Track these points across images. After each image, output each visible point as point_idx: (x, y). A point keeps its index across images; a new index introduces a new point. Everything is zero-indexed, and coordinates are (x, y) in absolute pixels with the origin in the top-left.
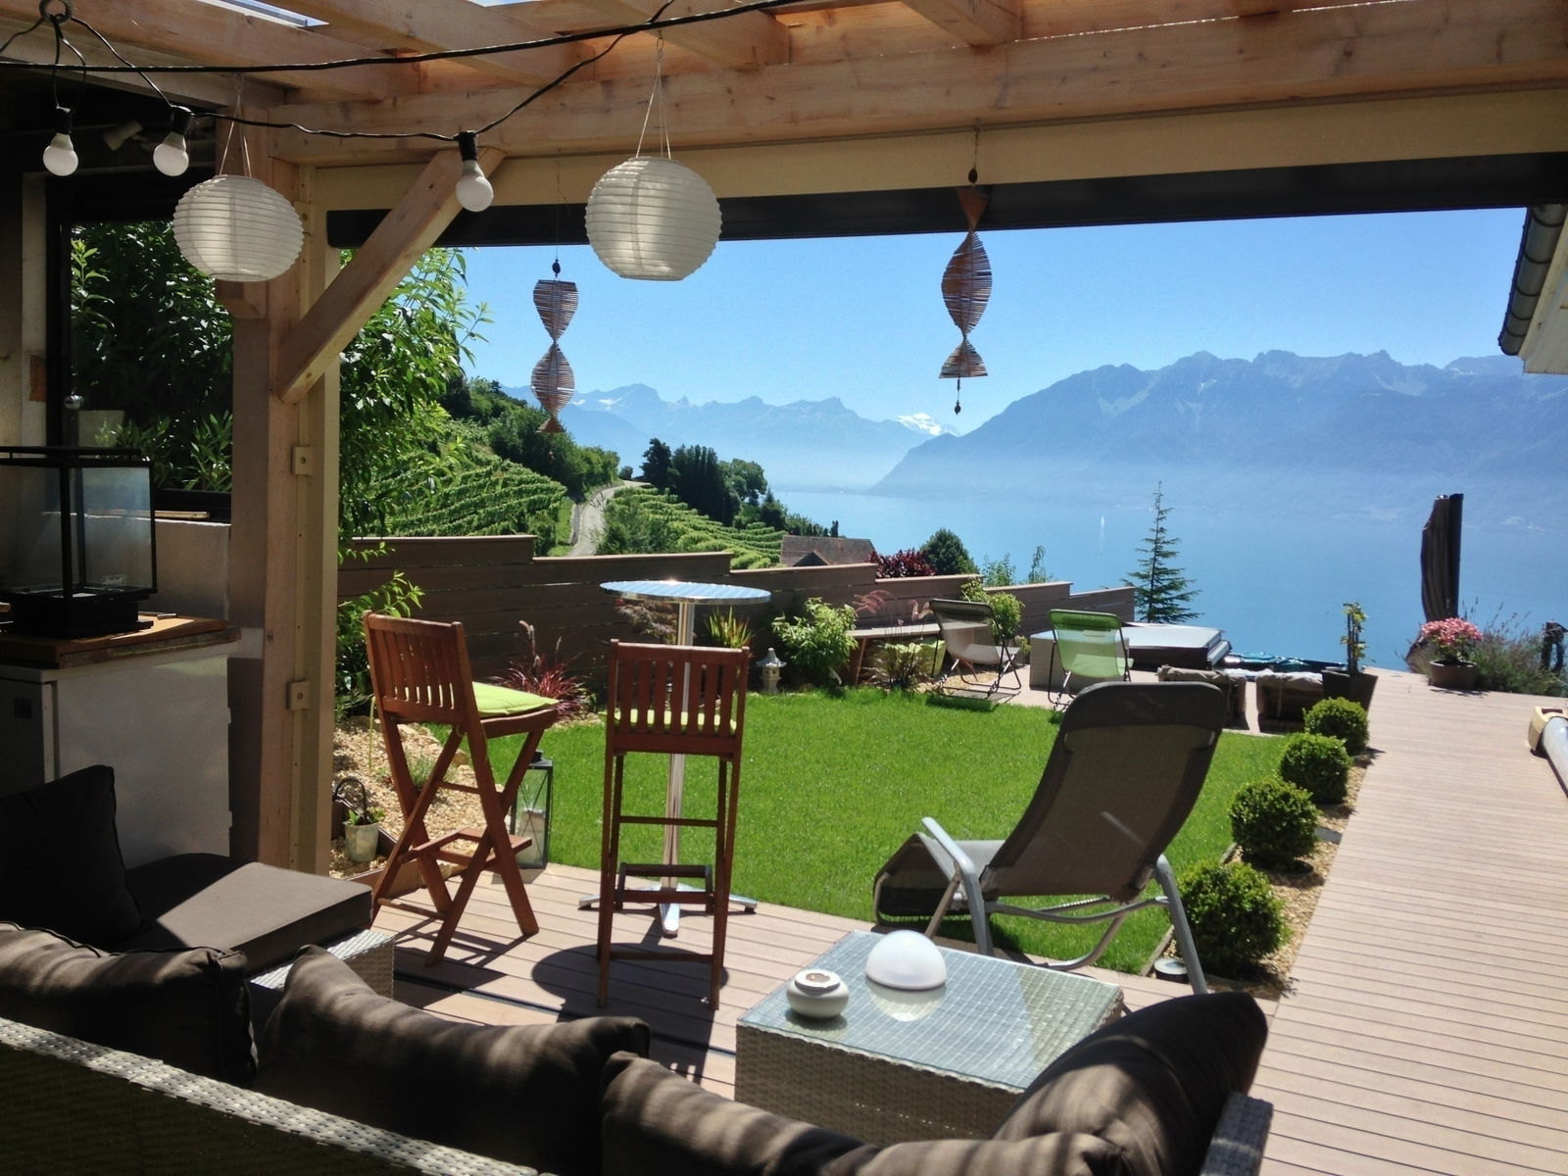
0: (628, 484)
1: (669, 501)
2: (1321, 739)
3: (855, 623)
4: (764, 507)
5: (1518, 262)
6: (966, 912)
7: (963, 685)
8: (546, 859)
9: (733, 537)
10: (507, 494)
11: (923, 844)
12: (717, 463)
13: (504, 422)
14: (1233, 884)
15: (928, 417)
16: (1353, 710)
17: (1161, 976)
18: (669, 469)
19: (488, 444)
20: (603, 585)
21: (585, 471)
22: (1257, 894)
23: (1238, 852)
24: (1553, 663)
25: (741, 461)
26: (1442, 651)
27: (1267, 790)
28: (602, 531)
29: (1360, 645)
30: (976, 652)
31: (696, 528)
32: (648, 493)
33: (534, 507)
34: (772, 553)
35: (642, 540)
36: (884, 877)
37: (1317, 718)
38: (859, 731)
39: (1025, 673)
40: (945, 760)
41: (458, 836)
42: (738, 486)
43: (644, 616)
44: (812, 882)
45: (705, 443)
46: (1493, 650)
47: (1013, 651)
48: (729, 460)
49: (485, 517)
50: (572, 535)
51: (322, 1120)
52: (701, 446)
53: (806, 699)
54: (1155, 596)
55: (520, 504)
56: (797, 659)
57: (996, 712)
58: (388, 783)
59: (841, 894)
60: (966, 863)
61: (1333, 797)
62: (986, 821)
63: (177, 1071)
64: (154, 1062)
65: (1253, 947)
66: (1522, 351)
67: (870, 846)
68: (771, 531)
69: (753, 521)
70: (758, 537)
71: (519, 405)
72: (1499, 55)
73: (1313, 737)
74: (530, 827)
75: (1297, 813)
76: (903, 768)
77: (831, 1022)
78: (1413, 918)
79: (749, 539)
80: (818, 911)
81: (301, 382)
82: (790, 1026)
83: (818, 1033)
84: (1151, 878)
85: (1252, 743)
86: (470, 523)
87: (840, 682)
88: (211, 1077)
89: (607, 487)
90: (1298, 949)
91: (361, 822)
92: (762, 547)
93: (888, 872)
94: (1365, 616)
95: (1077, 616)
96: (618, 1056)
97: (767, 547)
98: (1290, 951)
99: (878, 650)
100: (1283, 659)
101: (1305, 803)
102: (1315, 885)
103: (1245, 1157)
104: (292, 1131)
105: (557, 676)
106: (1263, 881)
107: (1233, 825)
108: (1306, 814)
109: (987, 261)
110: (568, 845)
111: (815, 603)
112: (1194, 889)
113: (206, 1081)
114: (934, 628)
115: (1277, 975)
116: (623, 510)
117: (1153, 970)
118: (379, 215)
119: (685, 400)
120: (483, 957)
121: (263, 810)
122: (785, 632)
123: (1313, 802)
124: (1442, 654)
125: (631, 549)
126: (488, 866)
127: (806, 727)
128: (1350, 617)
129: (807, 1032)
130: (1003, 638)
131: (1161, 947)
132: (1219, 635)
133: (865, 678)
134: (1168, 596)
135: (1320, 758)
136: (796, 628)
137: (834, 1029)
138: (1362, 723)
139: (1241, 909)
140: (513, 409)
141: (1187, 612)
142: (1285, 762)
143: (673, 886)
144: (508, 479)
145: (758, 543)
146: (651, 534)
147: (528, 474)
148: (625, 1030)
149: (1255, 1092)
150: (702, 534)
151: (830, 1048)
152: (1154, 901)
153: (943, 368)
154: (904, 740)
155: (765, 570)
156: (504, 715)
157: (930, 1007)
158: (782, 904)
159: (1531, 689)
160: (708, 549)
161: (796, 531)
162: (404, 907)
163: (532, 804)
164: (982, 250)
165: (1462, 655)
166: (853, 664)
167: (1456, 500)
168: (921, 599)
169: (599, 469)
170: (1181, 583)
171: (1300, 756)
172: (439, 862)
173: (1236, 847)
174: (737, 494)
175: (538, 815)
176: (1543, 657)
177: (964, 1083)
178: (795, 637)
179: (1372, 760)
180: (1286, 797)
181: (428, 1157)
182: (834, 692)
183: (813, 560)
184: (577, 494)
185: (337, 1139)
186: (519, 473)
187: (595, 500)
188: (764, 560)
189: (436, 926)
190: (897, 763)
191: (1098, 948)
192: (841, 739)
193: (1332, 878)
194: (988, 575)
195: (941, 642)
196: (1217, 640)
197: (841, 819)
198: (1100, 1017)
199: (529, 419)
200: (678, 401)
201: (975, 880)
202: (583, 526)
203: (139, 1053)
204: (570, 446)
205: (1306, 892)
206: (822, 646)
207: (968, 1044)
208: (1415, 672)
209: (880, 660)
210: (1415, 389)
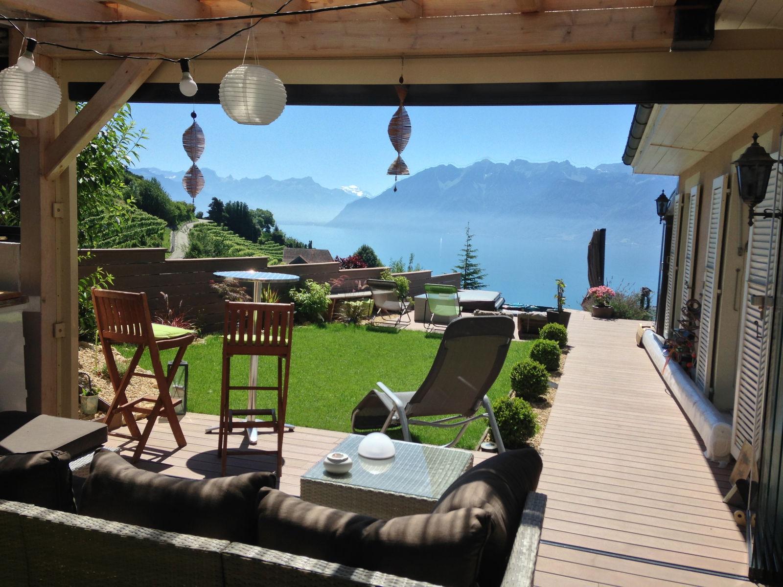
0: (201, 221)
1: (223, 230)
2: (548, 341)
3: (331, 291)
4: (274, 233)
5: (633, 124)
6: (399, 425)
7: (383, 321)
8: (185, 410)
9: (258, 249)
10: (135, 226)
11: (377, 395)
12: (249, 210)
13: (132, 188)
14: (515, 407)
15: (356, 187)
16: (561, 328)
17: (484, 450)
18: (223, 213)
19: (123, 199)
20: (215, 273)
21: (177, 214)
22: (526, 411)
23: (514, 394)
24: (645, 306)
25: (261, 210)
26: (597, 301)
27: (526, 365)
28: (188, 246)
29: (563, 299)
30: (389, 305)
31: (238, 244)
32: (212, 226)
33: (149, 233)
34: (278, 257)
35: (210, 250)
36: (357, 411)
37: (545, 332)
38: (335, 344)
39: (412, 314)
40: (378, 357)
41: (143, 400)
42: (260, 222)
43: (224, 289)
44: (320, 416)
45: (242, 200)
46: (620, 300)
47: (407, 304)
48: (255, 209)
49: (122, 238)
50: (171, 247)
51: (121, 526)
52: (239, 202)
53: (307, 329)
54: (467, 277)
55: (142, 231)
56: (302, 310)
57: (399, 333)
58: (99, 375)
59: (335, 421)
60: (398, 402)
61: (554, 368)
62: (400, 384)
63: (43, 509)
64: (30, 505)
65: (524, 435)
66: (632, 164)
67: (346, 398)
68: (278, 246)
69: (268, 240)
70: (271, 248)
71: (139, 178)
72: (633, 36)
73: (545, 341)
74: (176, 395)
75: (540, 375)
76: (358, 361)
77: (344, 475)
78: (591, 419)
79: (266, 250)
80: (325, 429)
81: (57, 170)
82: (325, 478)
83: (339, 480)
84: (481, 405)
85: (517, 344)
86: (114, 241)
87: (323, 320)
88: (60, 511)
89: (190, 223)
90: (542, 436)
91: (89, 394)
92: (273, 254)
93: (359, 409)
94: (565, 285)
95: (436, 287)
96: (264, 489)
97: (275, 254)
98: (539, 437)
99: (341, 304)
100: (528, 306)
101: (543, 371)
102: (548, 407)
103: (538, 517)
104: (108, 532)
105: (180, 320)
106: (528, 405)
107: (512, 381)
108: (544, 375)
109: (409, 121)
110: (196, 403)
111: (310, 282)
112: (498, 410)
113: (60, 513)
114: (369, 293)
115: (534, 447)
116: (199, 235)
117: (480, 448)
118: (100, 85)
119: (230, 177)
120: (160, 458)
121: (43, 389)
122: (295, 296)
123: (546, 370)
124: (597, 302)
125: (204, 255)
126: (161, 414)
127: (309, 342)
128: (559, 286)
129: (334, 480)
130: (402, 298)
131: (483, 437)
132: (499, 295)
133: (335, 318)
134: (473, 277)
135: (548, 350)
136: (301, 294)
137: (347, 478)
138: (565, 334)
139: (519, 418)
140: (136, 180)
141: (481, 285)
142: (533, 353)
143: (253, 420)
144: (135, 218)
145: (271, 252)
146: (214, 248)
147: (145, 215)
148: (265, 477)
149: (539, 490)
150: (242, 247)
151: (346, 487)
152: (482, 416)
153: (388, 170)
154: (357, 348)
155: (275, 266)
156: (167, 339)
157: (388, 467)
158: (307, 427)
159: (636, 317)
160: (245, 255)
161: (290, 246)
162: (118, 435)
163: (177, 383)
164: (407, 115)
165: (606, 302)
166: (330, 311)
167: (603, 231)
168: (362, 279)
169: (184, 213)
170: (479, 271)
171: (539, 350)
172: (134, 413)
173: (513, 392)
174: (259, 227)
175: (181, 389)
176: (641, 303)
177: (408, 498)
178: (300, 299)
179: (569, 351)
180: (535, 368)
181: (177, 539)
182: (321, 326)
183: (299, 260)
184: (173, 225)
185: (130, 534)
186: (141, 215)
187: (183, 229)
188: (275, 260)
189: (135, 443)
190: (355, 358)
191: (456, 439)
192: (327, 348)
193: (555, 404)
194: (392, 267)
195: (372, 300)
196: (498, 298)
197: (331, 386)
198: (465, 466)
199: (145, 186)
200: (227, 177)
201: (403, 410)
202: (177, 242)
203: (21, 502)
204: (169, 200)
205: (544, 411)
206: (314, 303)
207: (407, 482)
208: (586, 311)
209: (343, 309)
210: (581, 179)
